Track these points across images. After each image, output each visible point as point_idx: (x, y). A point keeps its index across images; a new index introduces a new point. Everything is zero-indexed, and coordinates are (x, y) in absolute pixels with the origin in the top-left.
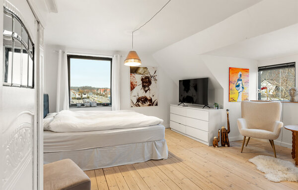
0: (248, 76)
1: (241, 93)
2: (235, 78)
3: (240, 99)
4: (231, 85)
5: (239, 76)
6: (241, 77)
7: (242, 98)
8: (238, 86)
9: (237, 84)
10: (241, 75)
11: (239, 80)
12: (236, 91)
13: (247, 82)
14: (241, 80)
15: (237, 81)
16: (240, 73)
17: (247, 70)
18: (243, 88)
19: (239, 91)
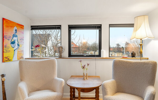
0: (23, 33)
1: (16, 51)
2: (10, 33)
3: (16, 58)
4: (6, 41)
5: (14, 31)
6: (16, 32)
7: (18, 56)
8: (13, 43)
9: (13, 41)
10: (16, 30)
11: (14, 36)
12: (11, 49)
13: (22, 39)
14: (16, 36)
15: (12, 36)
16: (15, 28)
17: (21, 26)
18: (18, 45)
19: (15, 49)
